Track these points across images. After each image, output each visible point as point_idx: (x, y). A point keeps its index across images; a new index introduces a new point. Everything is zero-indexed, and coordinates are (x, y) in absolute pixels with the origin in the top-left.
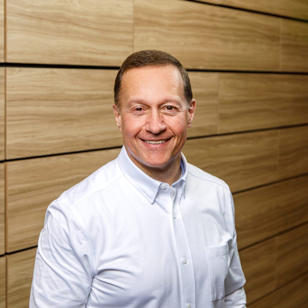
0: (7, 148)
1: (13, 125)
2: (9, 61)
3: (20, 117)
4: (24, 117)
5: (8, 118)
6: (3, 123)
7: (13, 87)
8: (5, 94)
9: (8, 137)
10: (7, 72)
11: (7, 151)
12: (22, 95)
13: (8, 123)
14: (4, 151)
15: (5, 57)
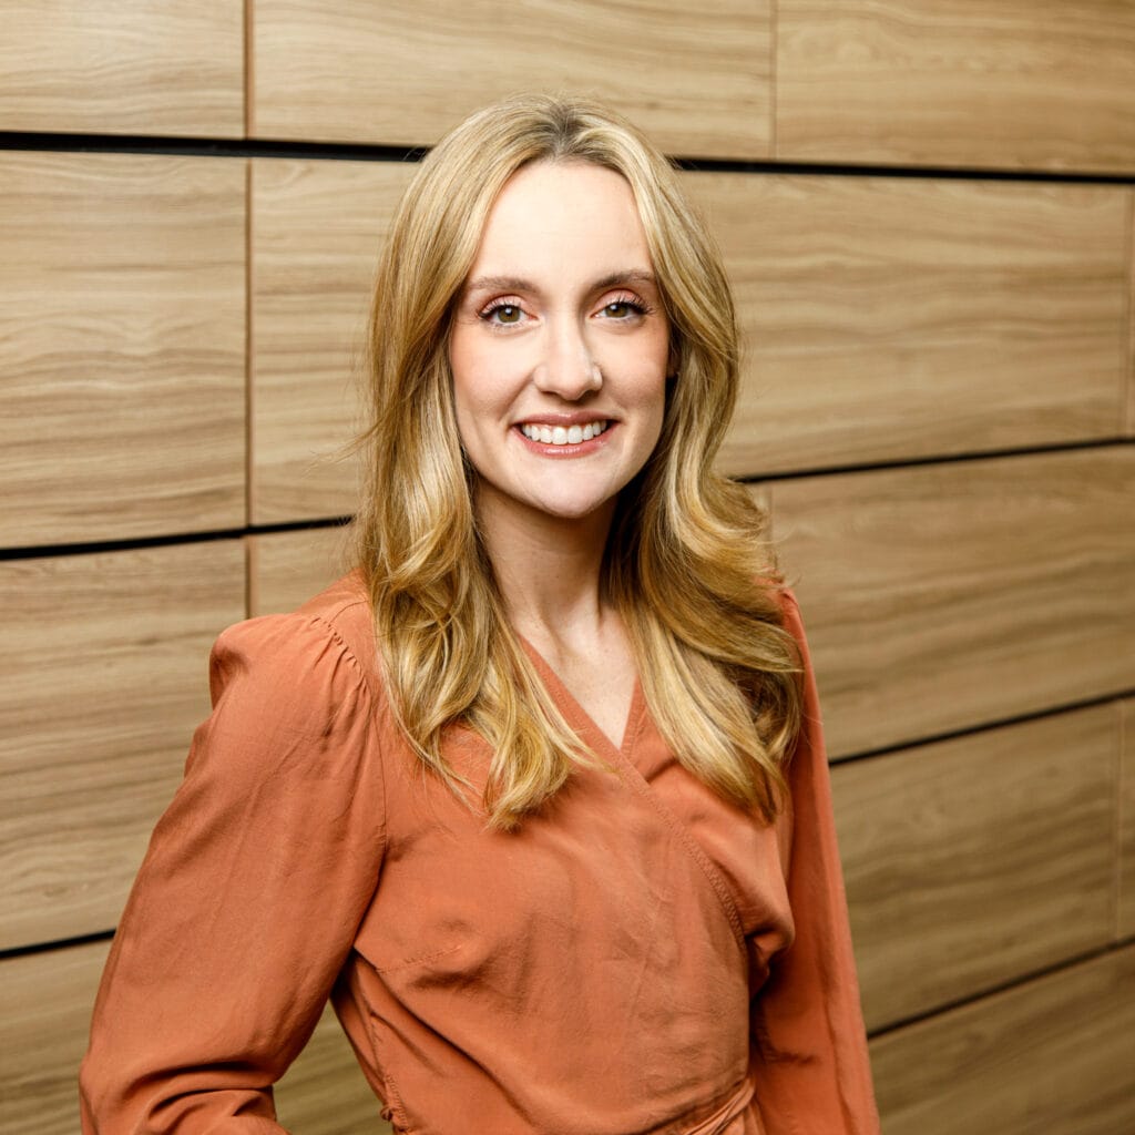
0: (255, 480)
1: (279, 389)
2: (259, 133)
3: (308, 359)
4: (324, 358)
5: (258, 362)
6: (240, 382)
7: (280, 236)
8: (248, 264)
9: (257, 435)
10: (256, 176)
11: (255, 493)
12: (315, 268)
13: (258, 381)
14: (243, 491)
15: (247, 119)
